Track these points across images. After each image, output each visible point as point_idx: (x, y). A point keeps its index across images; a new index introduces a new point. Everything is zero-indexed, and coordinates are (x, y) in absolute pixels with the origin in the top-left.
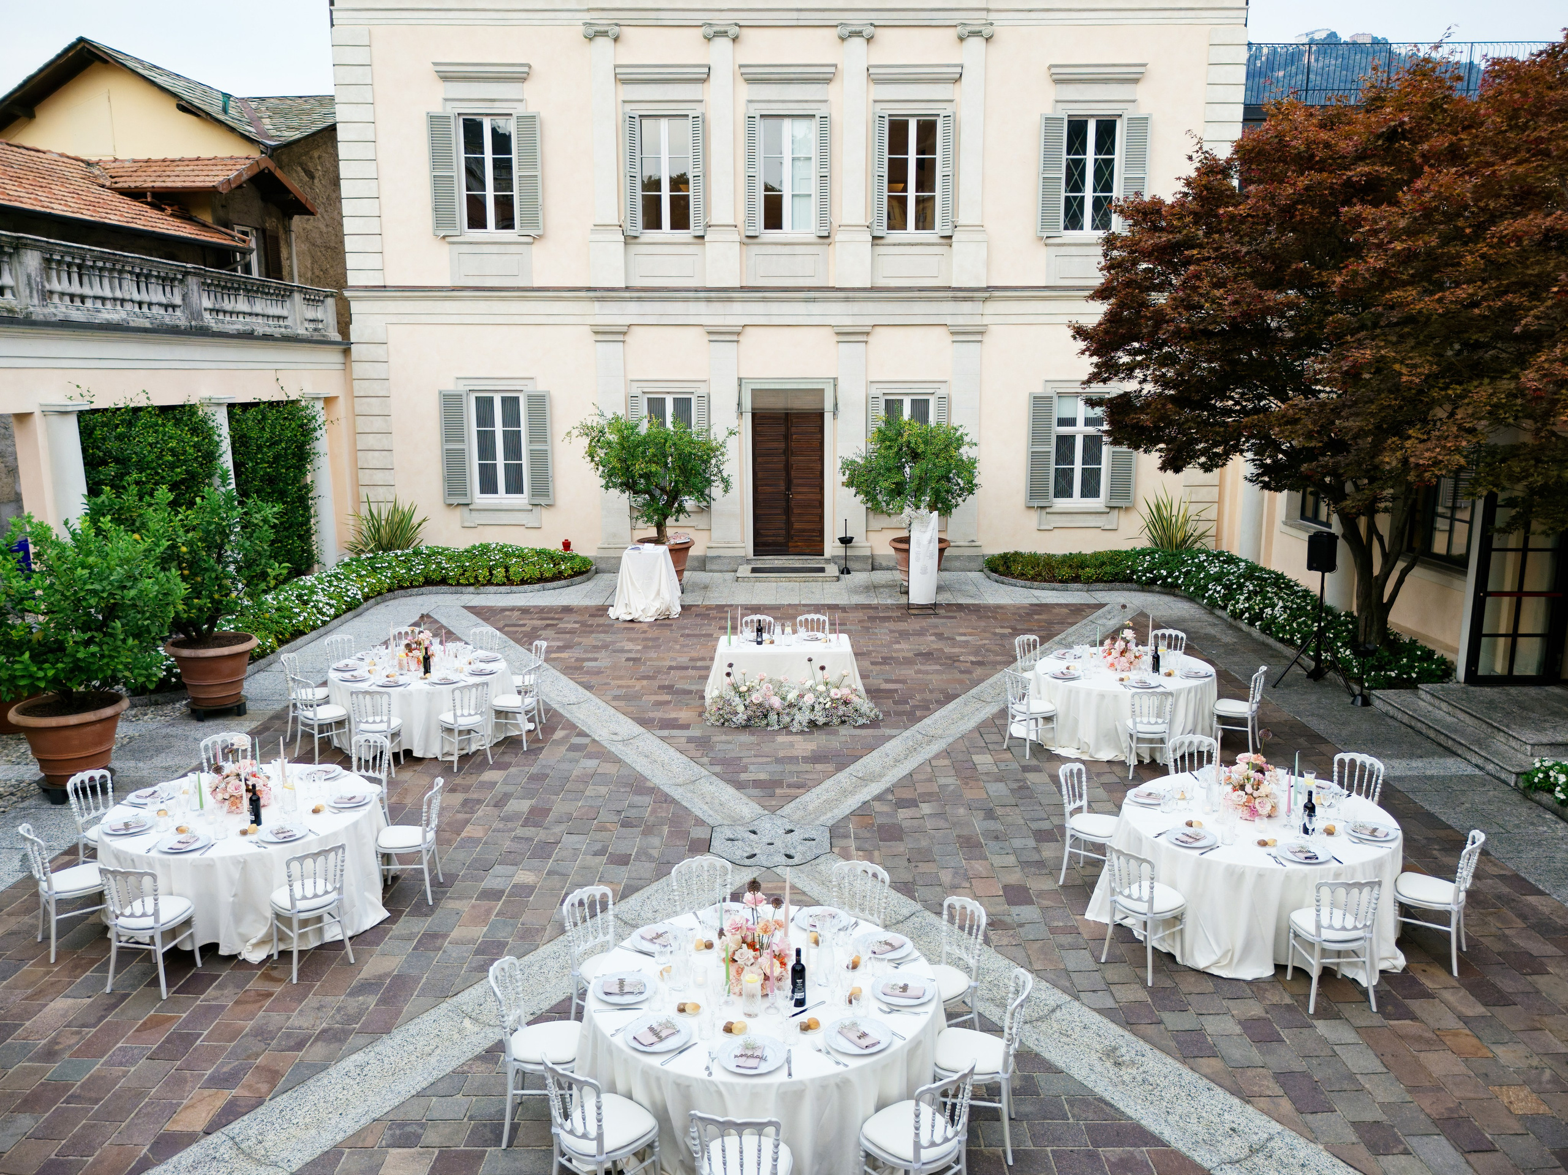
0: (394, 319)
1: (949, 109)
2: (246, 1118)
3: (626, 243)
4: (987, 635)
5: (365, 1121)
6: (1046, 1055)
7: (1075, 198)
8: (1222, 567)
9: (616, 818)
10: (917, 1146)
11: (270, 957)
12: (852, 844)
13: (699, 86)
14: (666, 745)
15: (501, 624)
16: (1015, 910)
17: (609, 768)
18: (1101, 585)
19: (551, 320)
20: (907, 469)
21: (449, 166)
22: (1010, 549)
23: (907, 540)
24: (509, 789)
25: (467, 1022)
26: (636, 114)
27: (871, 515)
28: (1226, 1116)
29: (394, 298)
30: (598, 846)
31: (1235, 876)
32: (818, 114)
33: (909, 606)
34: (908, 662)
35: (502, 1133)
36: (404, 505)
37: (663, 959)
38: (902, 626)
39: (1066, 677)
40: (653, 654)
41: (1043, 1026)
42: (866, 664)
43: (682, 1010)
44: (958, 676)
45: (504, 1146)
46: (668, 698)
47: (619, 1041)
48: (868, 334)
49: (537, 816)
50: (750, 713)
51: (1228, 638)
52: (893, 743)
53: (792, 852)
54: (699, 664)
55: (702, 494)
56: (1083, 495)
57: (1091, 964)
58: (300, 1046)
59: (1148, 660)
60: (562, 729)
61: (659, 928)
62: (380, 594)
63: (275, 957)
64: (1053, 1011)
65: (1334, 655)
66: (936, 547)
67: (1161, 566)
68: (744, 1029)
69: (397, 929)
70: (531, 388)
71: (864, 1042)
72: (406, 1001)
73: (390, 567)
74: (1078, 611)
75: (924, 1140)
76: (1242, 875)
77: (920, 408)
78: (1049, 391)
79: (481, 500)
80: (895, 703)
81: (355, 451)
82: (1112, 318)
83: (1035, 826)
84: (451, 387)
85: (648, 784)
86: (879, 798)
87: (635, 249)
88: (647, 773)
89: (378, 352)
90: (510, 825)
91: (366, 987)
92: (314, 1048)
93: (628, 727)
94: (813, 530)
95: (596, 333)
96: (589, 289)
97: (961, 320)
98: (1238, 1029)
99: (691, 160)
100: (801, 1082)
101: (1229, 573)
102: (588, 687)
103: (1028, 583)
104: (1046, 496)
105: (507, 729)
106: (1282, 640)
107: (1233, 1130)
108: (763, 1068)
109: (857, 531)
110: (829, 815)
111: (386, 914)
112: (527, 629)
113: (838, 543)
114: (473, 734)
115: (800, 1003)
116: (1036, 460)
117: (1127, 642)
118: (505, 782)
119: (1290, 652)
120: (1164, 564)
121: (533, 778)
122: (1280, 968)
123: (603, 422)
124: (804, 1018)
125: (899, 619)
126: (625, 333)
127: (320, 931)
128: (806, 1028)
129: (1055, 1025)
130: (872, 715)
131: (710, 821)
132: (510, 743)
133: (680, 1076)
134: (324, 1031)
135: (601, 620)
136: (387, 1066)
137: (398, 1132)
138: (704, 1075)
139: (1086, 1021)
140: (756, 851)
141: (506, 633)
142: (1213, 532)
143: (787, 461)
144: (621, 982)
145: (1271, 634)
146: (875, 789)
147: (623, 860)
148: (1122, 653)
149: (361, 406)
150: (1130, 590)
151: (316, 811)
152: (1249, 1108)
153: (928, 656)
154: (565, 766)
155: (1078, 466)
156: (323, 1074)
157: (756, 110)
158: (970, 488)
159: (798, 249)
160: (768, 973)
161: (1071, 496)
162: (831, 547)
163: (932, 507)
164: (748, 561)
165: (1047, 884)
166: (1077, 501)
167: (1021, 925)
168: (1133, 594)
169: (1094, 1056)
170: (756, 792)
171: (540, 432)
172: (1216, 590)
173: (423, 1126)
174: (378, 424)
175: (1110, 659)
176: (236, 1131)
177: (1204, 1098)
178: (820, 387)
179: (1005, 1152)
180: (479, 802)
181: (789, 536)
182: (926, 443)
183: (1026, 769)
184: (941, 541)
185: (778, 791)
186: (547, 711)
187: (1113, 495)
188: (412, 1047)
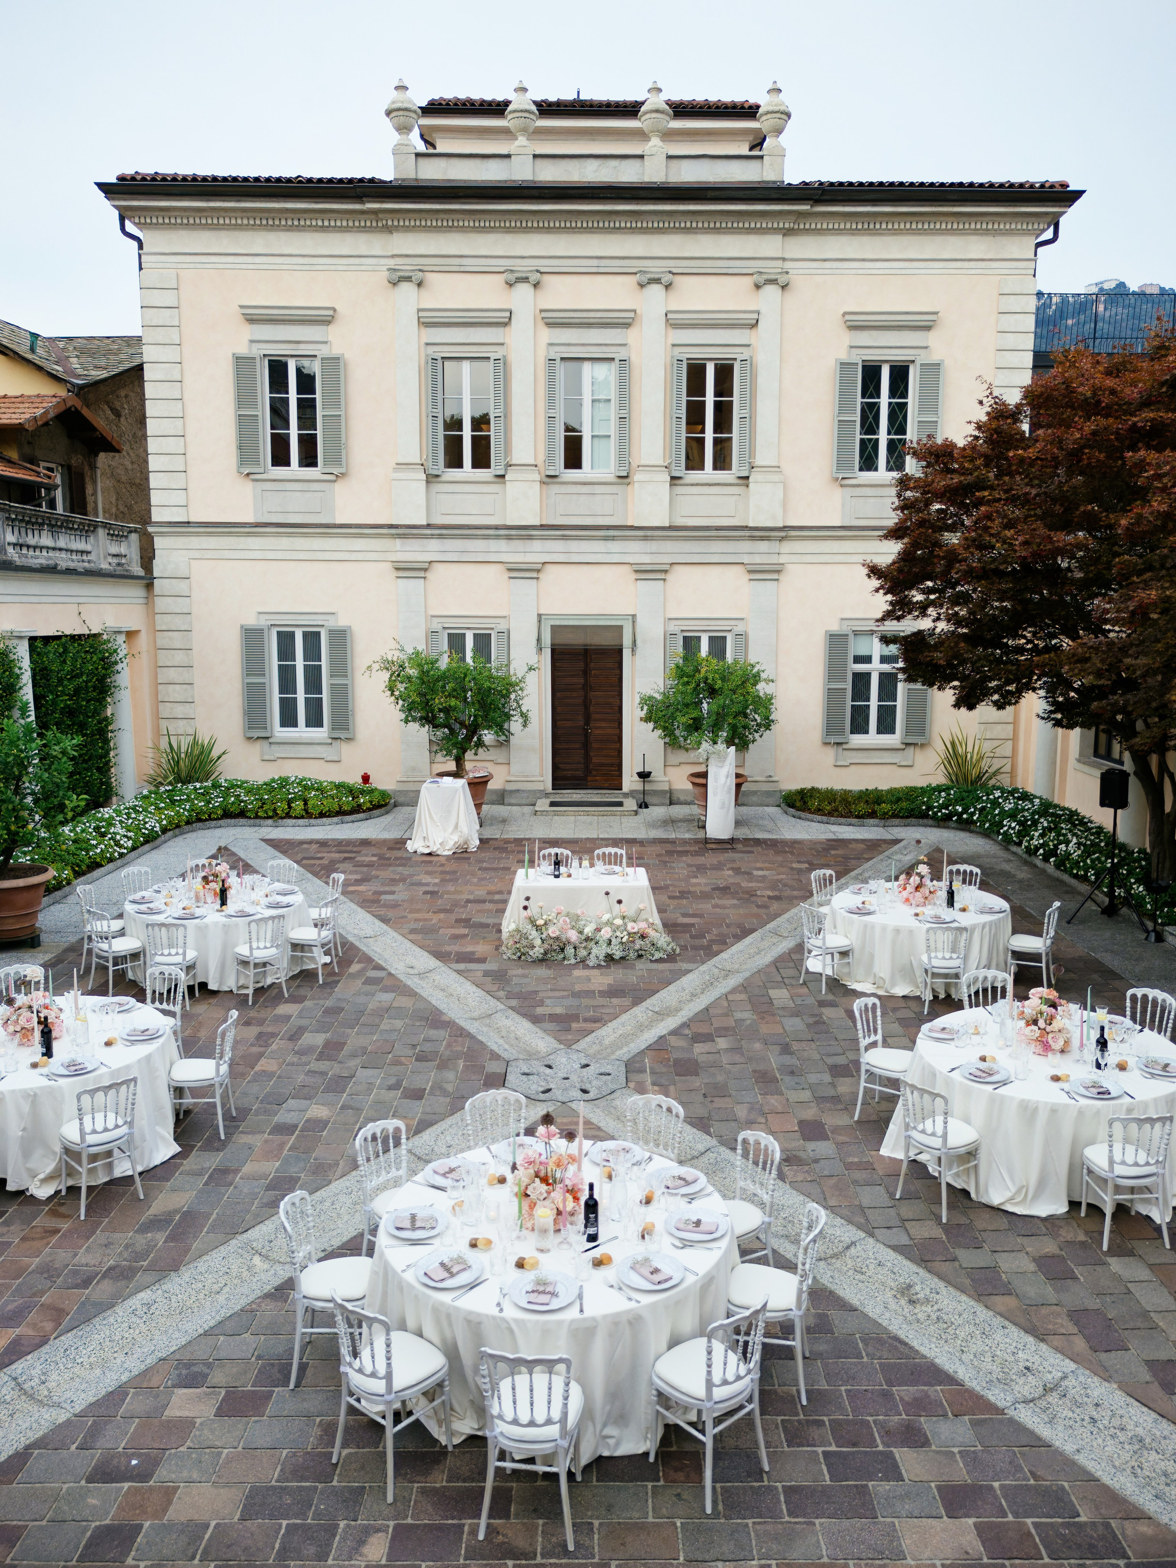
0: (197, 554)
1: (745, 354)
2: (29, 1357)
3: (428, 482)
4: (783, 870)
5: (150, 1361)
6: (841, 1293)
7: (870, 440)
8: (1016, 804)
9: (410, 1053)
10: (710, 1384)
11: (58, 1192)
12: (648, 1079)
13: (501, 330)
14: (462, 979)
15: (300, 856)
16: (811, 1145)
17: (404, 1002)
18: (897, 821)
19: (353, 556)
20: (705, 705)
21: (254, 406)
22: (808, 785)
23: (704, 775)
24: (304, 1022)
25: (257, 1260)
26: (438, 356)
27: (669, 750)
28: (1021, 1354)
29: (198, 534)
30: (392, 1081)
31: (1028, 1111)
32: (618, 357)
33: (706, 841)
34: (705, 896)
35: (290, 1373)
36: (204, 738)
37: (455, 1194)
38: (700, 860)
39: (861, 911)
40: (451, 888)
41: (838, 1263)
42: (664, 898)
43: (473, 1245)
44: (755, 910)
45: (292, 1386)
46: (466, 931)
47: (409, 1277)
48: (666, 571)
49: (331, 1050)
50: (546, 946)
51: (1023, 874)
52: (690, 976)
53: (587, 1087)
54: (497, 897)
55: (501, 728)
56: (879, 731)
57: (885, 1200)
58: (86, 1283)
59: (943, 895)
60: (359, 962)
61: (452, 1162)
62: (178, 826)
63: (63, 1193)
64: (848, 1248)
65: (1128, 892)
66: (733, 782)
67: (957, 802)
68: (535, 1265)
69: (188, 1164)
70: (331, 623)
71: (657, 1278)
72: (196, 1237)
73: (188, 800)
74: (874, 847)
75: (717, 1378)
76: (1036, 1110)
77: (718, 644)
78: (845, 629)
79: (281, 733)
80: (692, 937)
81: (156, 684)
82: (905, 557)
83: (831, 1061)
84: (252, 621)
85: (444, 1018)
86: (674, 1032)
87: (436, 487)
88: (442, 1006)
89: (181, 587)
90: (304, 1059)
91: (156, 1224)
92: (100, 1286)
93: (424, 960)
94: (612, 765)
95: (398, 569)
96: (391, 526)
97: (757, 559)
98: (1032, 1267)
99: (492, 402)
100: (594, 1319)
101: (1023, 810)
102: (385, 920)
103: (825, 818)
104: (842, 732)
105: (303, 962)
106: (1076, 876)
107: (1027, 1368)
108: (555, 1304)
109: (655, 766)
110: (625, 1049)
111: (176, 1149)
112: (325, 862)
113: (636, 778)
114: (269, 967)
115: (593, 1238)
116: (832, 697)
117: (922, 877)
118: (300, 1016)
119: (1084, 888)
120: (959, 800)
121: (328, 1012)
122: (1074, 1205)
123: (403, 657)
124: (596, 1253)
125: (696, 854)
126: (426, 570)
127: (110, 1166)
128: (598, 1263)
129: (849, 1261)
130: (669, 949)
131: (505, 1055)
132: (306, 977)
133: (471, 1313)
134: (111, 1269)
135: (398, 854)
136: (174, 1305)
137: (184, 1372)
138: (495, 1311)
139: (880, 1258)
140: (552, 1086)
141: (303, 866)
142: (1007, 768)
143: (586, 697)
144: (413, 1218)
145: (1065, 871)
146: (672, 1023)
147: (417, 1095)
148: (918, 888)
149: (163, 640)
150: (926, 826)
151: (108, 1044)
152: (1043, 1347)
153: (725, 890)
154: (362, 999)
155: (874, 703)
156: (109, 1312)
157: (557, 353)
158: (767, 724)
159: (598, 489)
160: (561, 1208)
161: (867, 732)
162: (629, 781)
163: (729, 742)
164: (547, 795)
165: (842, 1120)
166: (872, 738)
167: (816, 1161)
168: (929, 830)
169: (889, 1294)
170: (552, 1026)
171: (341, 666)
172: (1011, 826)
173: (210, 1366)
174: (179, 658)
175: (905, 894)
176: (19, 1371)
177: (998, 1336)
178: (619, 623)
179: (798, 1392)
180: (274, 1035)
181: (588, 771)
182: (723, 679)
183: (822, 1004)
184: (738, 776)
185: (574, 1025)
186: (343, 945)
187: (908, 731)
188: (200, 1285)
